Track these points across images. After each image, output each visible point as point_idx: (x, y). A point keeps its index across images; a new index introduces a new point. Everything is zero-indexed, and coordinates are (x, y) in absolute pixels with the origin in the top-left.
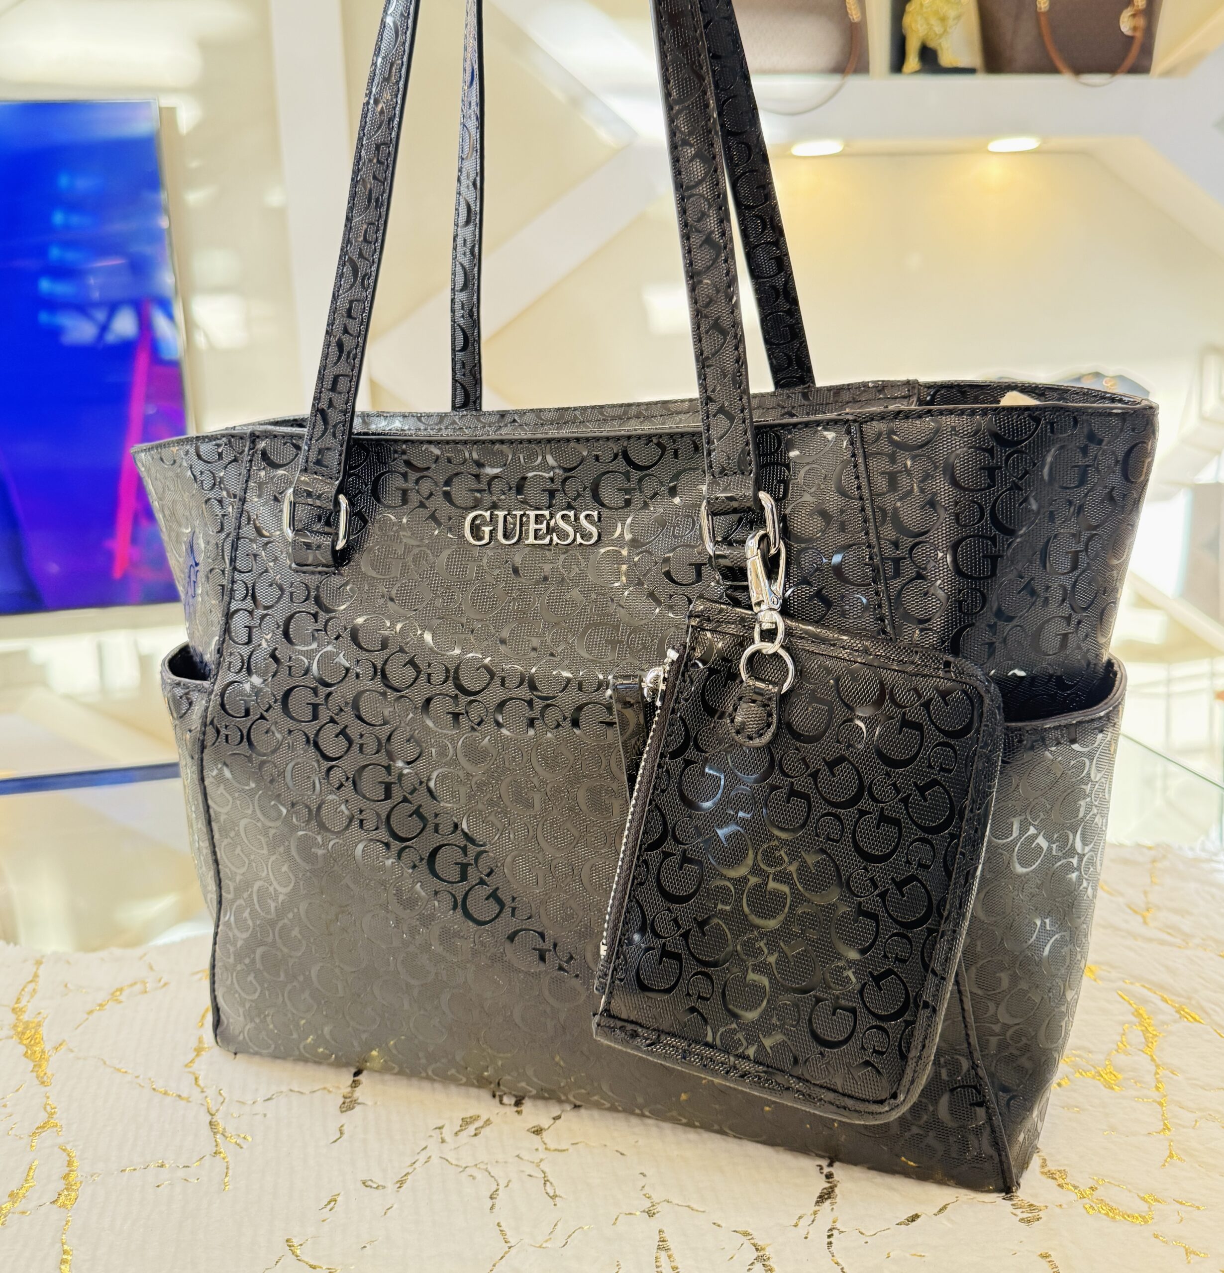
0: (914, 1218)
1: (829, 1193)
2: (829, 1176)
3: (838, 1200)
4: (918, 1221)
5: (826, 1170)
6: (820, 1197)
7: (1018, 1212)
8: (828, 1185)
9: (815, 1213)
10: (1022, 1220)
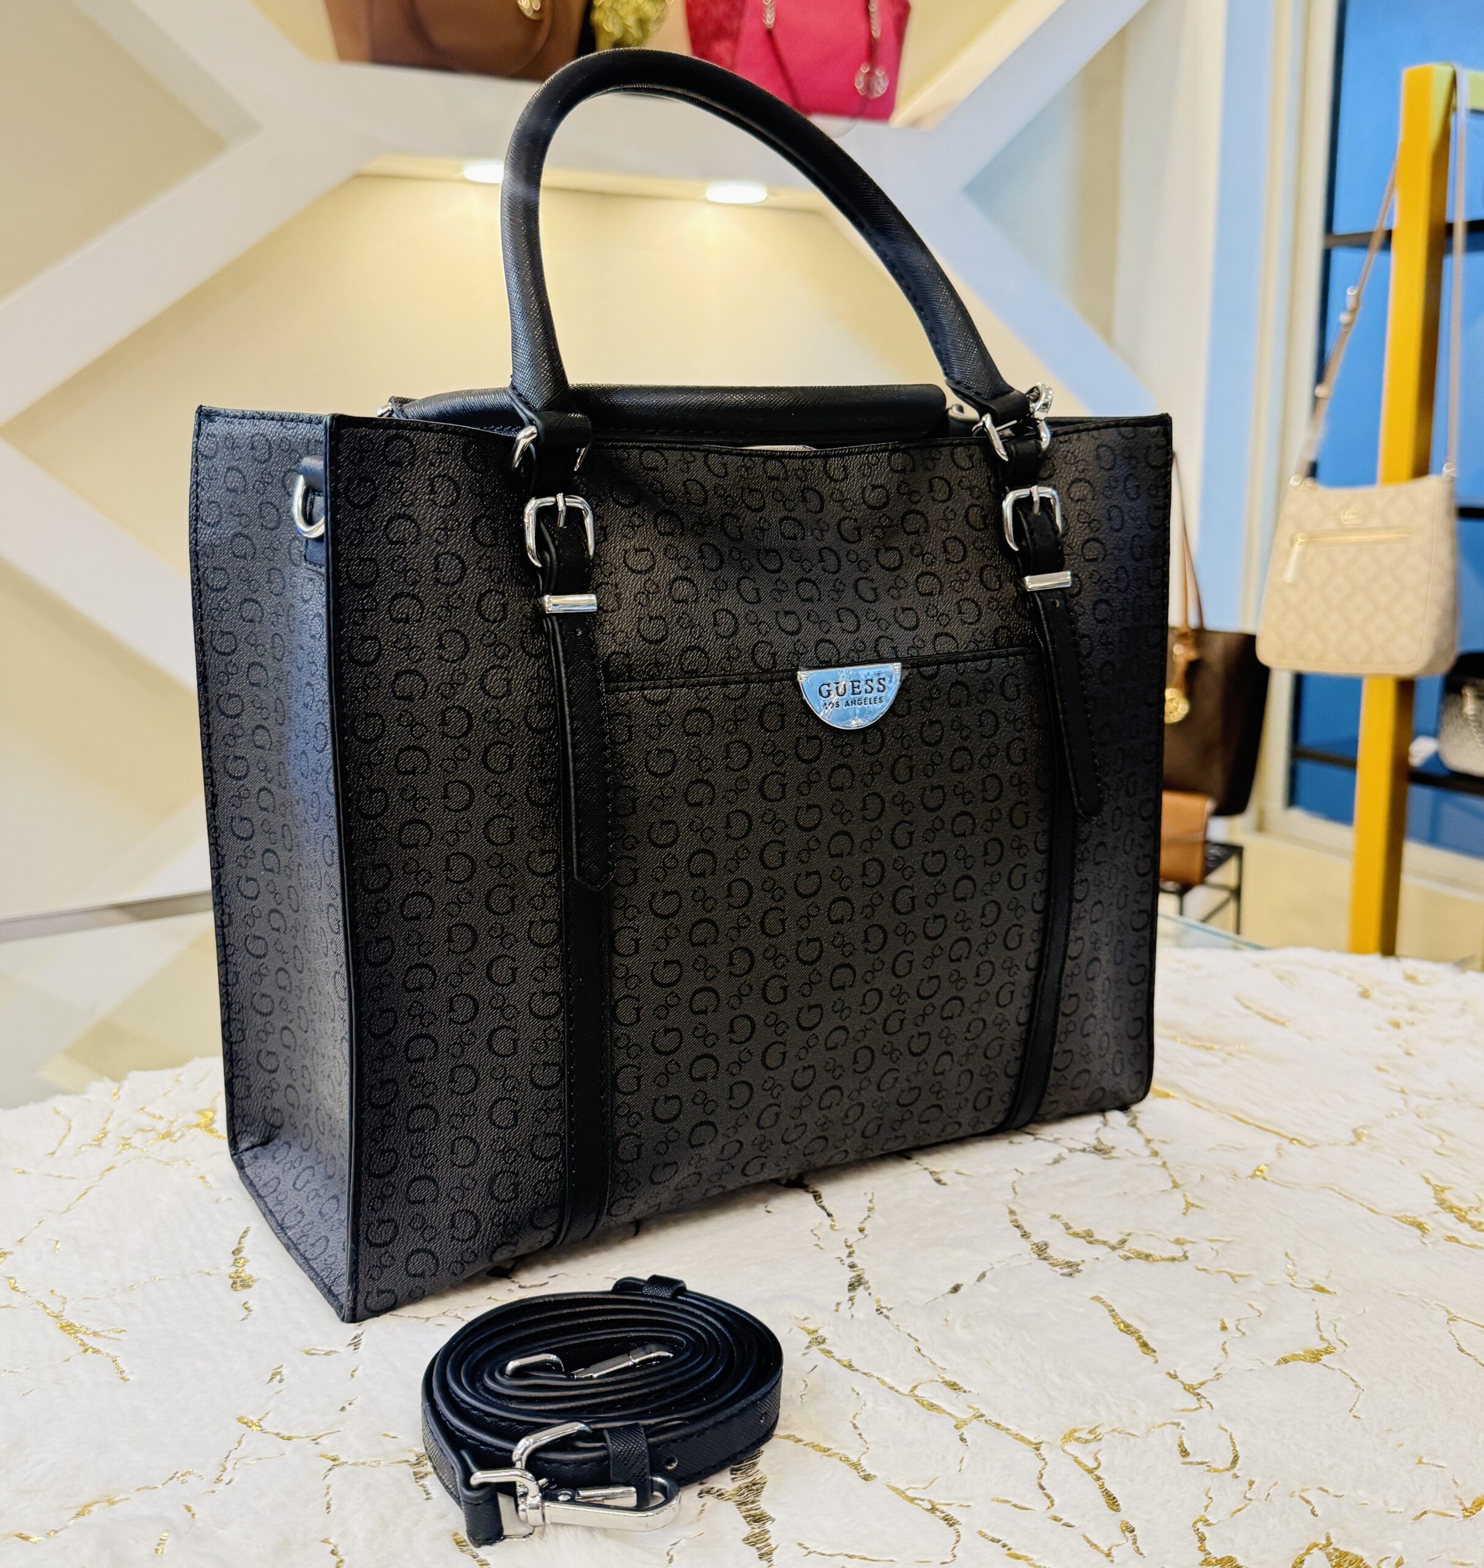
0: (956, 1289)
1: (859, 1281)
2: (852, 1266)
3: (870, 1284)
4: (962, 1290)
5: (847, 1261)
6: (850, 1285)
7: (1057, 1269)
8: (854, 1274)
9: (851, 1299)
10: (1062, 1275)
